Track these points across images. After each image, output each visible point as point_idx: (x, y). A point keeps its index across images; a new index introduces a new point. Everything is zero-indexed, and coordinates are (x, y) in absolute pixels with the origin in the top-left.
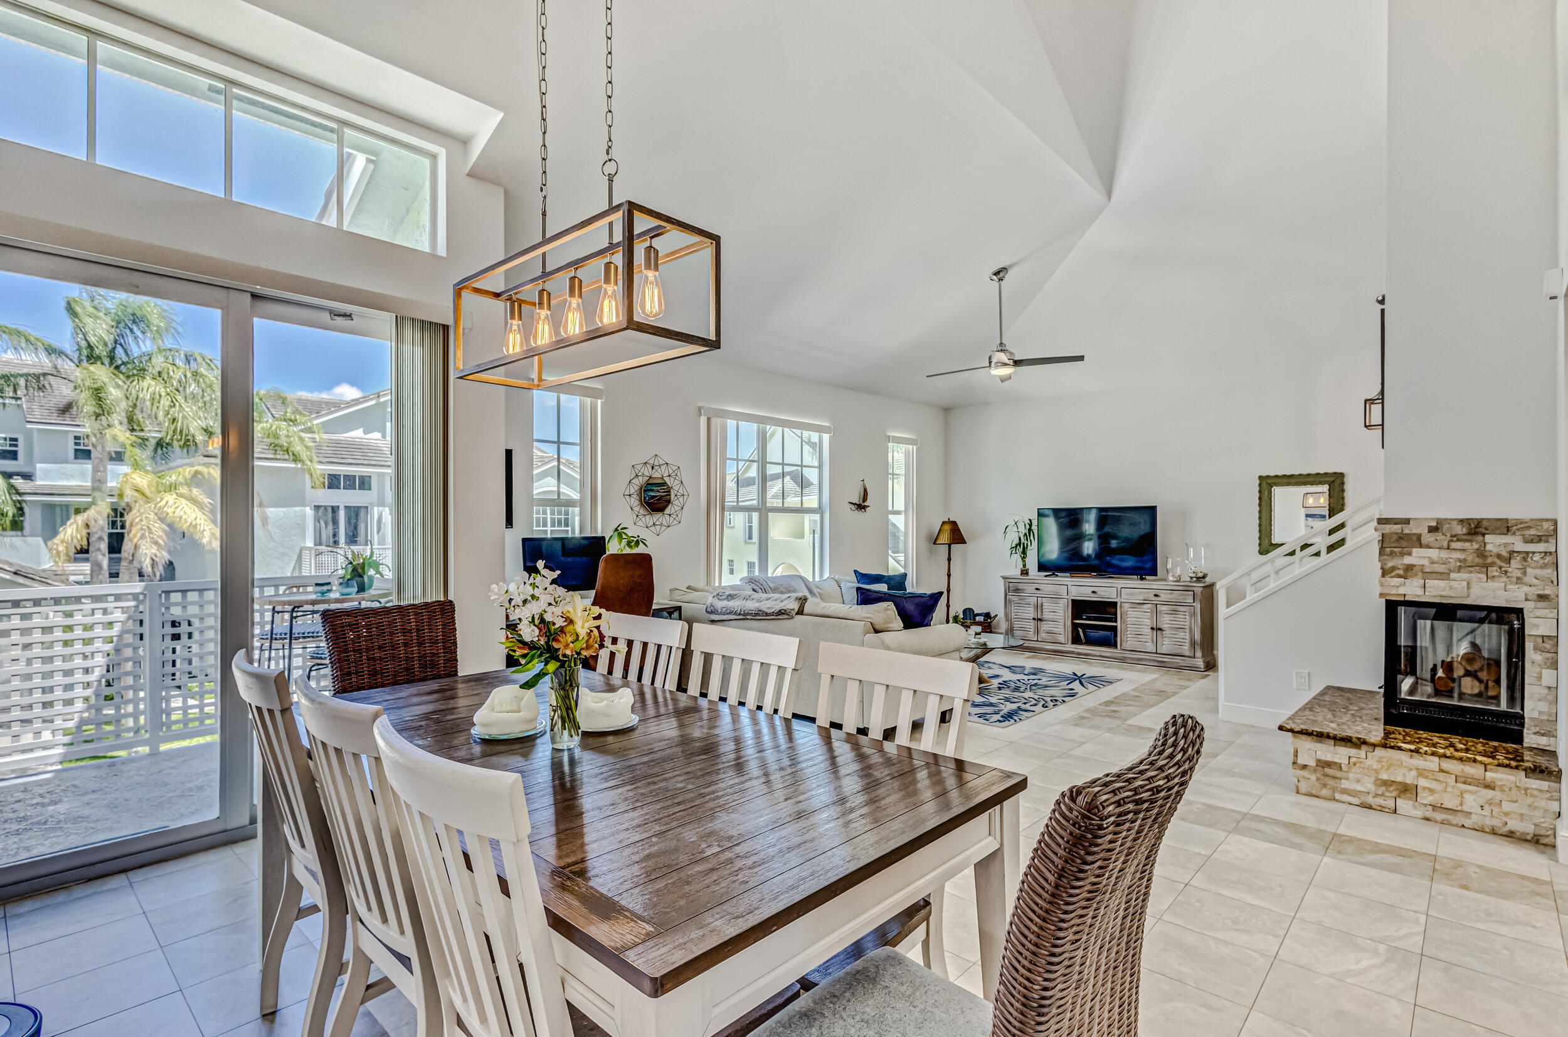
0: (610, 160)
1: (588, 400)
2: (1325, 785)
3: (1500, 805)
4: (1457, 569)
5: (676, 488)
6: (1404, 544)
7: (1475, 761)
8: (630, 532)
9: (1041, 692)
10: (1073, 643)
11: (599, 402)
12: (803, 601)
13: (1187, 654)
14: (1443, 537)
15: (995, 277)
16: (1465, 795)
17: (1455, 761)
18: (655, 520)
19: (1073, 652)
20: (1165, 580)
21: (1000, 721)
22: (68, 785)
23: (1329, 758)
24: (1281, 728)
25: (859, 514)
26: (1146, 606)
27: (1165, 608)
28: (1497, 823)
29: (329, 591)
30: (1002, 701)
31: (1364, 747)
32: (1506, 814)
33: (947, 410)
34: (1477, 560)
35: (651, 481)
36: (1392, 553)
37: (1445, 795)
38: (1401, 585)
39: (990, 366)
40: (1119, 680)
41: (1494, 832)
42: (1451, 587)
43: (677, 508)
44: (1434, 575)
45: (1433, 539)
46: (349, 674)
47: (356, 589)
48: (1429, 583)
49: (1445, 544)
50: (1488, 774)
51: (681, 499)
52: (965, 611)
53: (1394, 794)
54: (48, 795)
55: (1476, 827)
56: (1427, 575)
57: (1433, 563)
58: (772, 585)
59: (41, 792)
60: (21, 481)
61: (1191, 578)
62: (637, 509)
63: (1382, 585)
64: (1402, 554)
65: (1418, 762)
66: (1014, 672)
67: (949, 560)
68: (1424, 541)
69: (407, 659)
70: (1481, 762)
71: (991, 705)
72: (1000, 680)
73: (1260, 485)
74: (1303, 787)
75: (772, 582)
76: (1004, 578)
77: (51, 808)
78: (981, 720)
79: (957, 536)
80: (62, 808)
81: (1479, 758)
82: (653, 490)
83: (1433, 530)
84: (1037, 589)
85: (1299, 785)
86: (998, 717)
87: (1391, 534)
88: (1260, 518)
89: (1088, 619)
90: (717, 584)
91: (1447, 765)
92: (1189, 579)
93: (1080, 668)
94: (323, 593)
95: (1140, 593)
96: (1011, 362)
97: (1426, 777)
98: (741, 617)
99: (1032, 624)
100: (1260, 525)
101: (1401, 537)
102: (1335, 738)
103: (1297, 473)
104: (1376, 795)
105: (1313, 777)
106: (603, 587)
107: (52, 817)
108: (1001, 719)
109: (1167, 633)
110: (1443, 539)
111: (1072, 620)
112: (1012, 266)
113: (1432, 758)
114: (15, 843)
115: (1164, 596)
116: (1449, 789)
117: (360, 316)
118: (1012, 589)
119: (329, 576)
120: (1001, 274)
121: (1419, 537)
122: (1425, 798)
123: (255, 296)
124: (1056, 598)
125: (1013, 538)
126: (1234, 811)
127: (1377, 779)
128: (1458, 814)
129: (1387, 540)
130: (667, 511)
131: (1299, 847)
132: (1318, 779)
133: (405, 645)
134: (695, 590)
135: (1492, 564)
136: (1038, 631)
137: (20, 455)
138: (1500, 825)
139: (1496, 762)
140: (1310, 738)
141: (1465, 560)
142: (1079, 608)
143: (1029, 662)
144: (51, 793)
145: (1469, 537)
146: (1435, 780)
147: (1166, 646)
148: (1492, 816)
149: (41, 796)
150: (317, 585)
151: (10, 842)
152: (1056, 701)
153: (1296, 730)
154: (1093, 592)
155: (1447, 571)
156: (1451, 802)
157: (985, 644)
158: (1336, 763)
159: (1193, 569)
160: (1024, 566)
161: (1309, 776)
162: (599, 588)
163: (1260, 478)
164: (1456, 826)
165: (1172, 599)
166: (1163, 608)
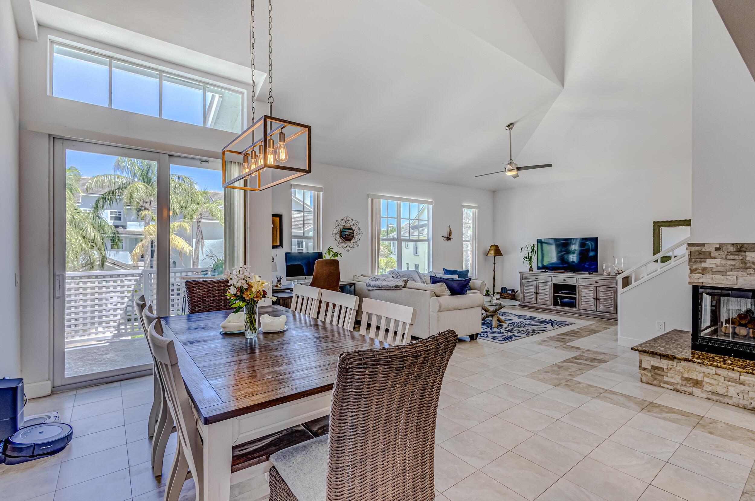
0: (271, 97)
1: (316, 193)
2: (655, 379)
3: (748, 394)
4: (730, 270)
5: (357, 231)
6: (702, 256)
7: (733, 370)
8: (334, 250)
9: (529, 328)
10: (554, 305)
11: (321, 193)
12: (406, 282)
13: (613, 312)
14: (723, 253)
15: (507, 128)
16: (729, 388)
17: (724, 370)
18: (347, 245)
19: (554, 310)
20: (602, 274)
21: (501, 341)
22: (113, 348)
23: (658, 365)
24: (632, 349)
25: (448, 242)
26: (591, 288)
27: (601, 289)
28: (746, 403)
29: (207, 274)
30: (507, 332)
31: (675, 360)
32: (751, 399)
33: (494, 192)
34: (741, 265)
35: (345, 228)
36: (695, 261)
37: (718, 387)
38: (700, 278)
39: (505, 171)
40: (572, 324)
41: (744, 408)
42: (727, 279)
43: (357, 240)
44: (718, 273)
45: (717, 254)
46: (195, 307)
47: (217, 273)
48: (716, 277)
49: (724, 257)
50: (742, 377)
51: (359, 235)
52: (502, 288)
53: (691, 385)
54: (105, 351)
55: (735, 404)
56: (714, 273)
57: (717, 266)
58: (401, 275)
59: (103, 350)
60: (122, 229)
61: (616, 273)
62: (338, 240)
63: (690, 278)
64: (701, 262)
65: (704, 369)
66: (520, 318)
67: (495, 263)
68: (713, 255)
69: (219, 302)
70: (737, 371)
71: (501, 333)
72: (511, 322)
73: (654, 226)
74: (644, 379)
75: (401, 273)
76: (520, 273)
77: (105, 356)
78: (492, 340)
79: (497, 252)
80: (108, 356)
81: (736, 368)
82: (346, 232)
83: (717, 249)
84: (536, 278)
85: (642, 378)
86: (501, 339)
87: (695, 251)
88: (654, 243)
89: (562, 293)
90: (376, 274)
91: (719, 371)
92: (615, 274)
93: (553, 317)
94: (205, 275)
95: (589, 281)
96: (515, 169)
97: (708, 377)
98: (380, 288)
99: (534, 295)
100: (654, 247)
101: (700, 253)
102: (660, 355)
103: (674, 220)
104: (682, 385)
105: (650, 375)
106: (316, 274)
107: (104, 359)
108: (502, 340)
109: (602, 301)
110: (722, 254)
111: (554, 293)
112: (516, 122)
113: (711, 367)
114: (89, 368)
115: (601, 283)
116: (720, 384)
117: (212, 161)
118: (524, 278)
119: (208, 268)
120: (511, 126)
121: (710, 253)
122: (707, 388)
123: (169, 155)
124: (545, 283)
125: (525, 253)
126: (601, 388)
127: (682, 377)
128: (726, 397)
129: (693, 255)
130: (352, 241)
131: (628, 407)
132: (652, 376)
133: (219, 296)
134: (365, 276)
135: (750, 267)
136: (536, 299)
137: (122, 219)
138: (748, 404)
139: (745, 371)
140: (648, 355)
141: (735, 265)
142: (557, 288)
143: (528, 314)
144: (105, 350)
145: (737, 253)
146: (713, 379)
147: (601, 308)
148: (743, 399)
149: (103, 351)
150: (202, 271)
151: (87, 368)
152: (534, 332)
153: (640, 350)
154: (564, 280)
155: (725, 271)
156: (721, 391)
157: (500, 304)
158: (661, 368)
159: (617, 269)
160: (531, 267)
161: (647, 374)
162: (315, 275)
163: (654, 222)
164: (724, 403)
165: (604, 284)
166: (600, 289)
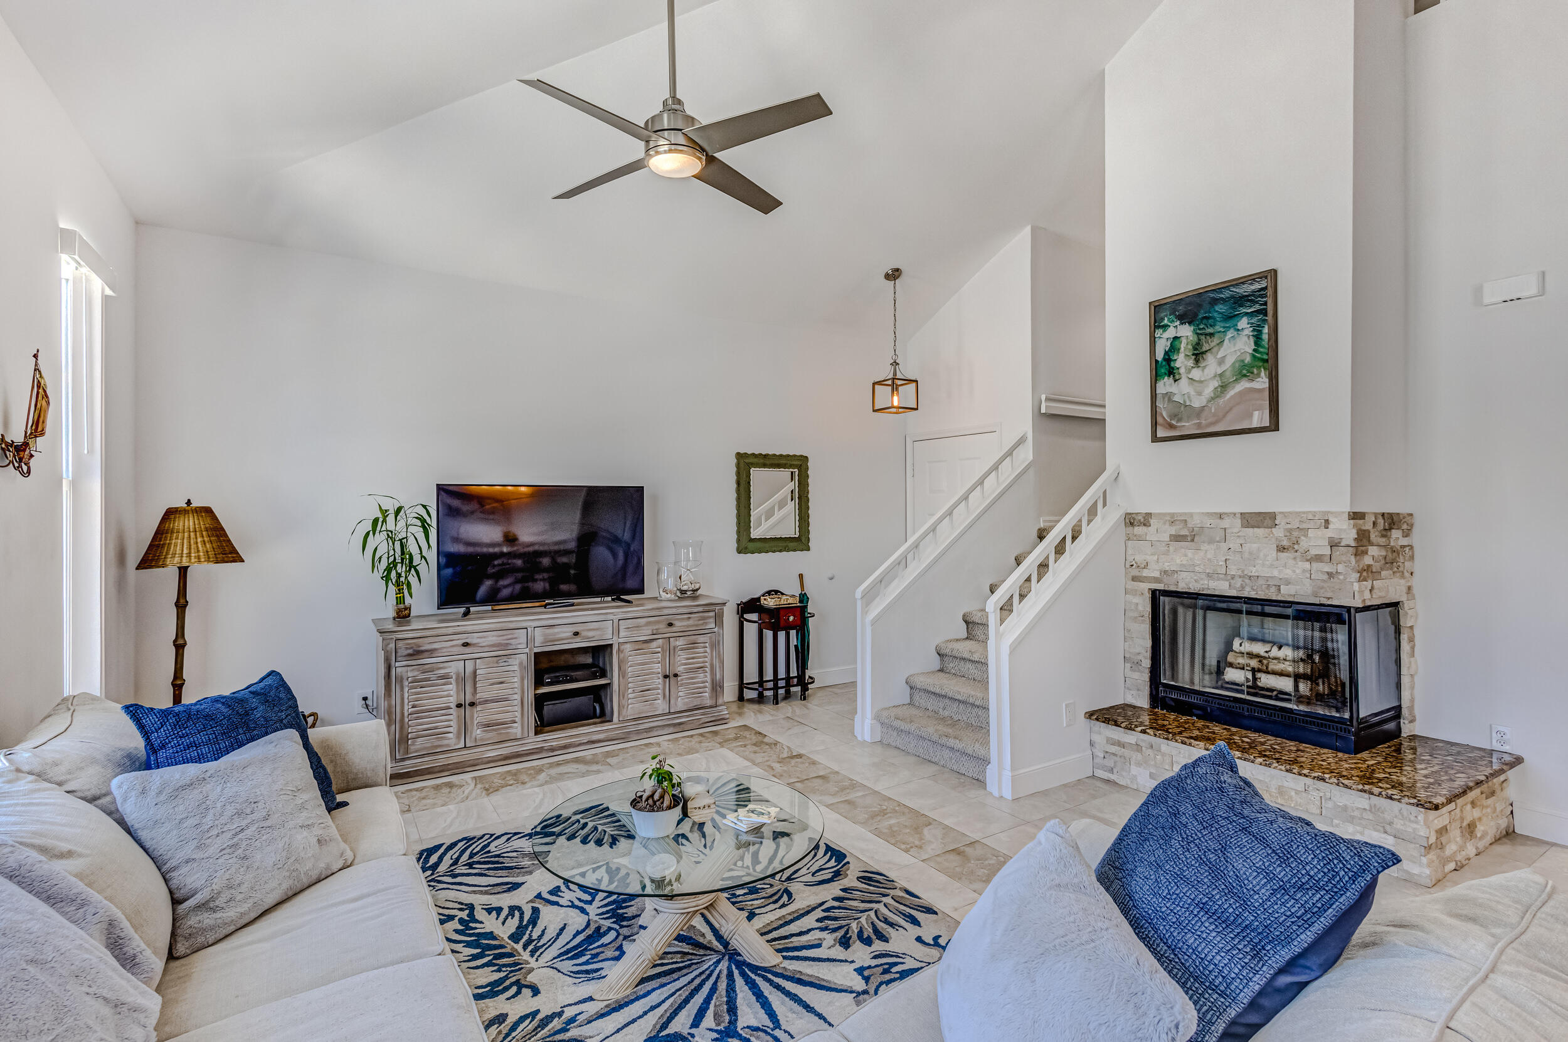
10: (538, 733)
13: (710, 704)
26: (654, 644)
27: (680, 642)
33: (137, 223)
67: (183, 607)
73: (737, 465)
84: (466, 645)
89: (556, 682)
95: (647, 622)
99: (453, 717)
109: (683, 678)
111: (536, 690)
115: (678, 625)
118: (405, 652)
124: (502, 656)
136: (465, 728)
142: (547, 665)
147: (683, 699)
154: (572, 633)
165: (688, 626)
166: (678, 643)
